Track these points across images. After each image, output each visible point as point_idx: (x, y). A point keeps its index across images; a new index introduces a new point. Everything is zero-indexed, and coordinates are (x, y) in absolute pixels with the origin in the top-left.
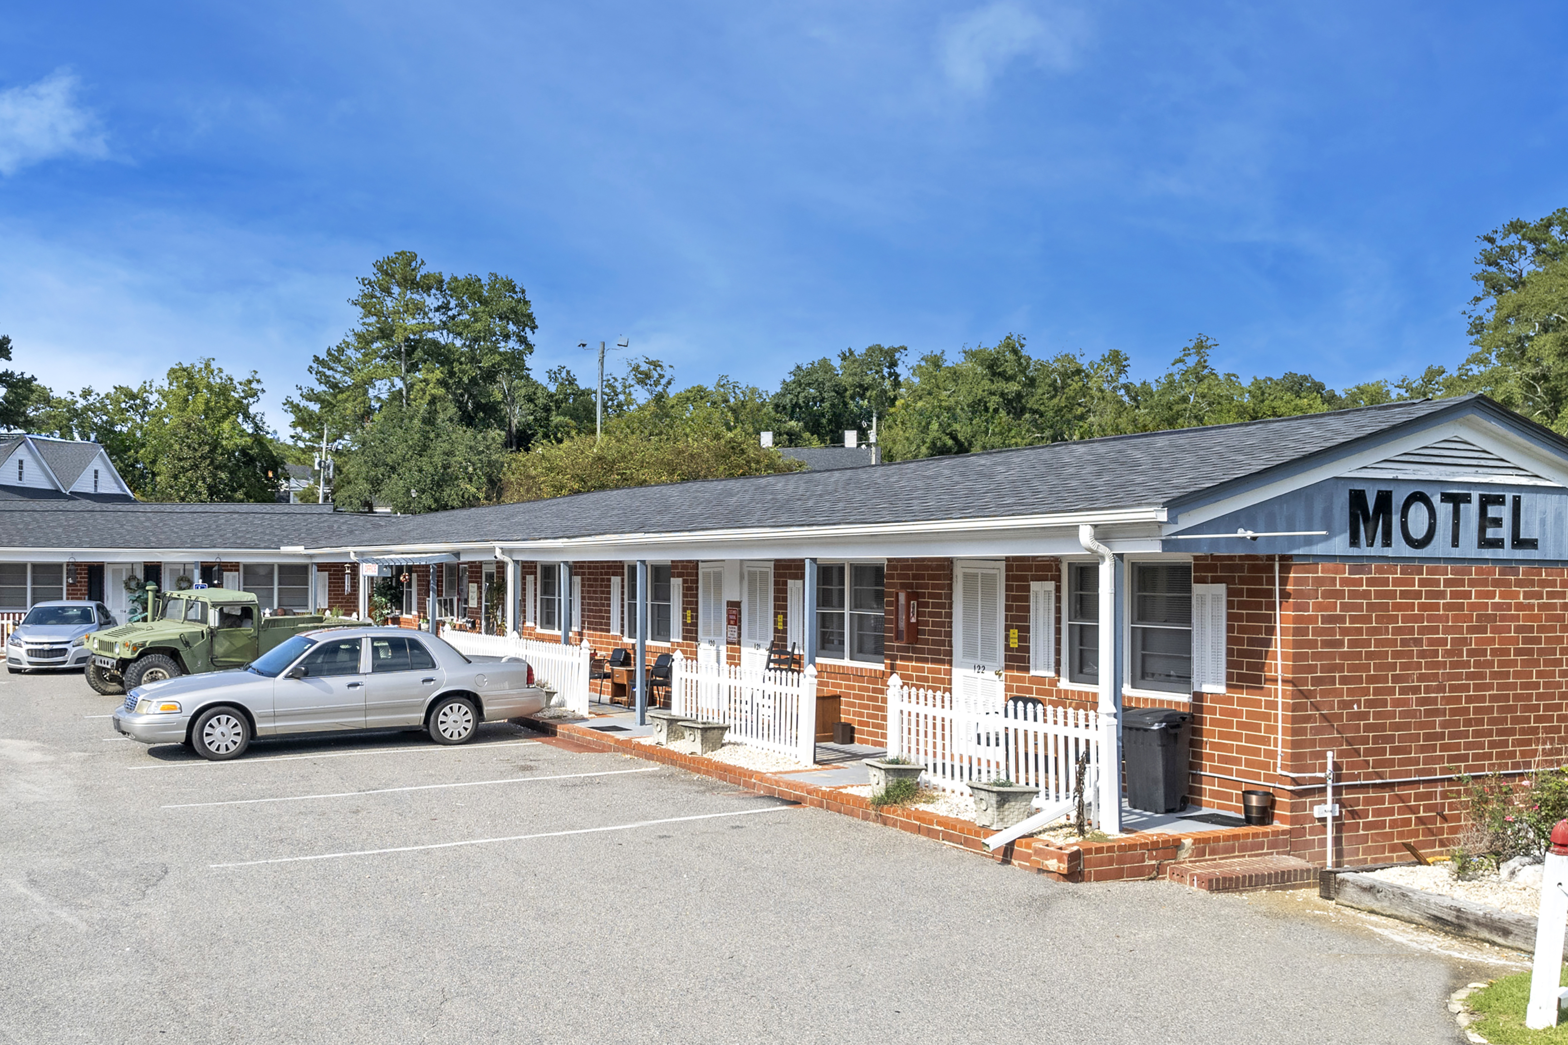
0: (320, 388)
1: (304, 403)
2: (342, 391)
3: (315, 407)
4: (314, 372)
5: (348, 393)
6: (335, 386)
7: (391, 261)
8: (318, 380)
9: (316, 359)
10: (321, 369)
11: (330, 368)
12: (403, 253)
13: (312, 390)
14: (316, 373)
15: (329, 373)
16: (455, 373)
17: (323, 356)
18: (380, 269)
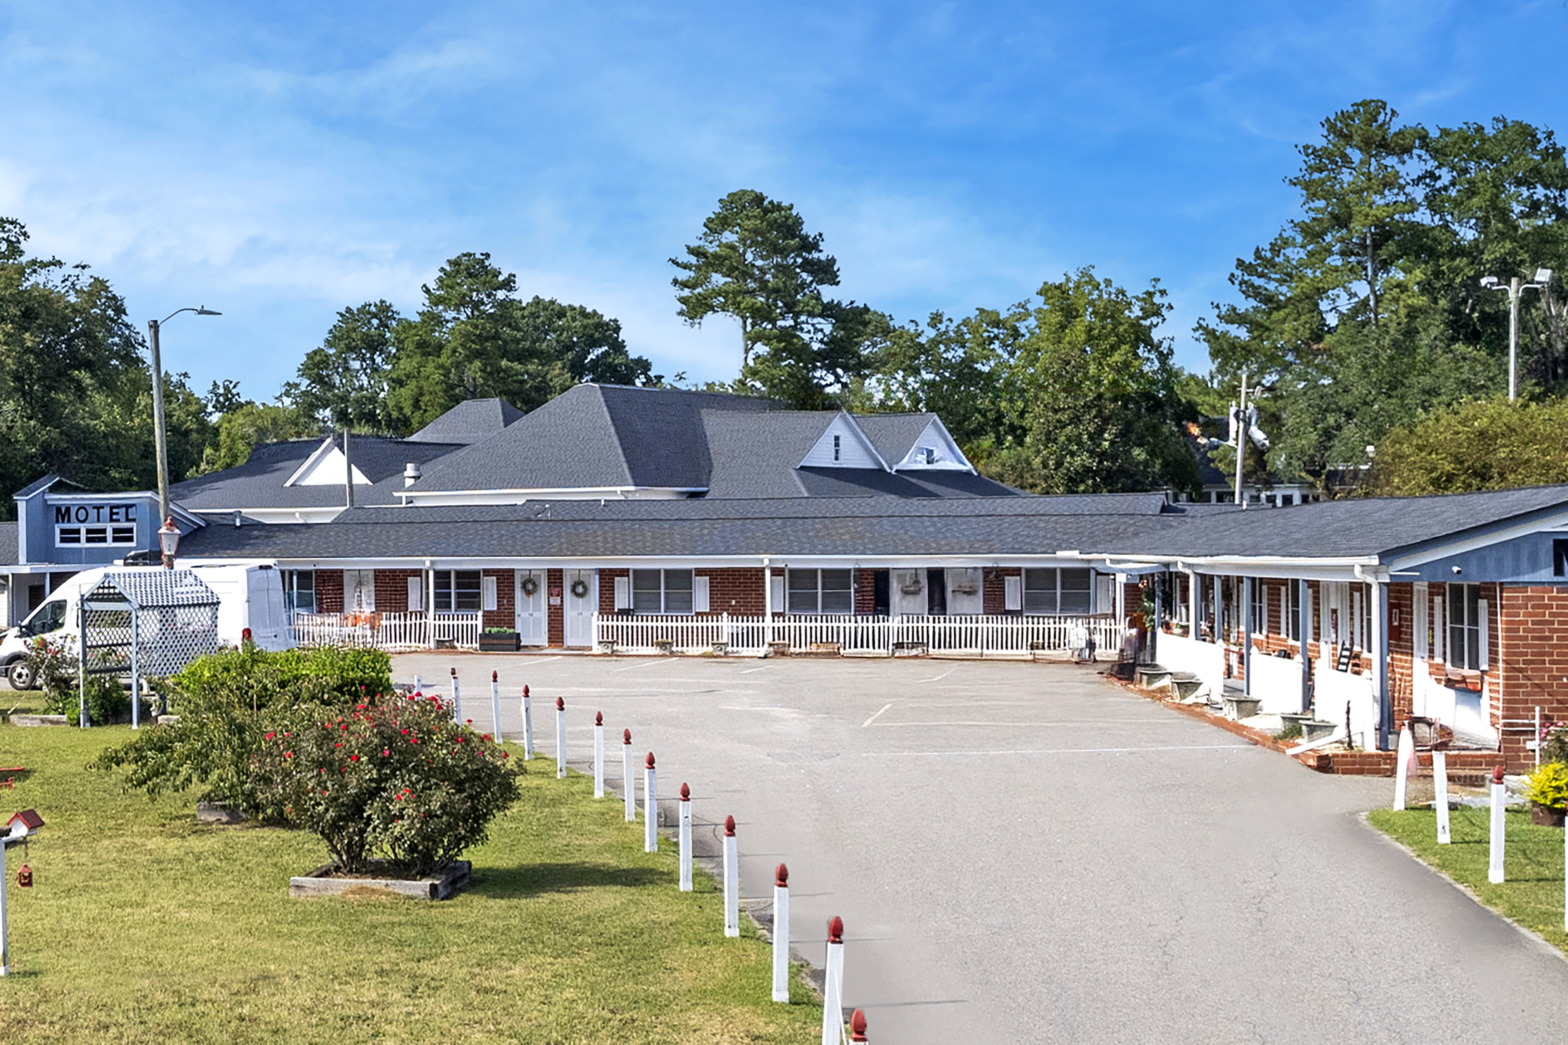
0: (1245, 305)
1: (1222, 327)
2: (1278, 308)
3: (1241, 333)
4: (1237, 282)
5: (1287, 310)
6: (1268, 299)
7: (1344, 116)
8: (1243, 292)
9: (1240, 263)
10: (1246, 278)
11: (1261, 275)
12: (1365, 104)
13: (1234, 309)
14: (1240, 284)
15: (1258, 281)
16: (1443, 273)
17: (1249, 258)
18: (1331, 127)
